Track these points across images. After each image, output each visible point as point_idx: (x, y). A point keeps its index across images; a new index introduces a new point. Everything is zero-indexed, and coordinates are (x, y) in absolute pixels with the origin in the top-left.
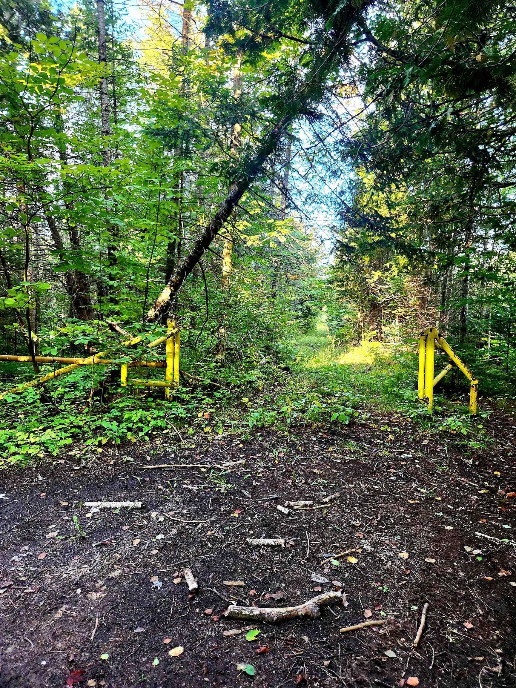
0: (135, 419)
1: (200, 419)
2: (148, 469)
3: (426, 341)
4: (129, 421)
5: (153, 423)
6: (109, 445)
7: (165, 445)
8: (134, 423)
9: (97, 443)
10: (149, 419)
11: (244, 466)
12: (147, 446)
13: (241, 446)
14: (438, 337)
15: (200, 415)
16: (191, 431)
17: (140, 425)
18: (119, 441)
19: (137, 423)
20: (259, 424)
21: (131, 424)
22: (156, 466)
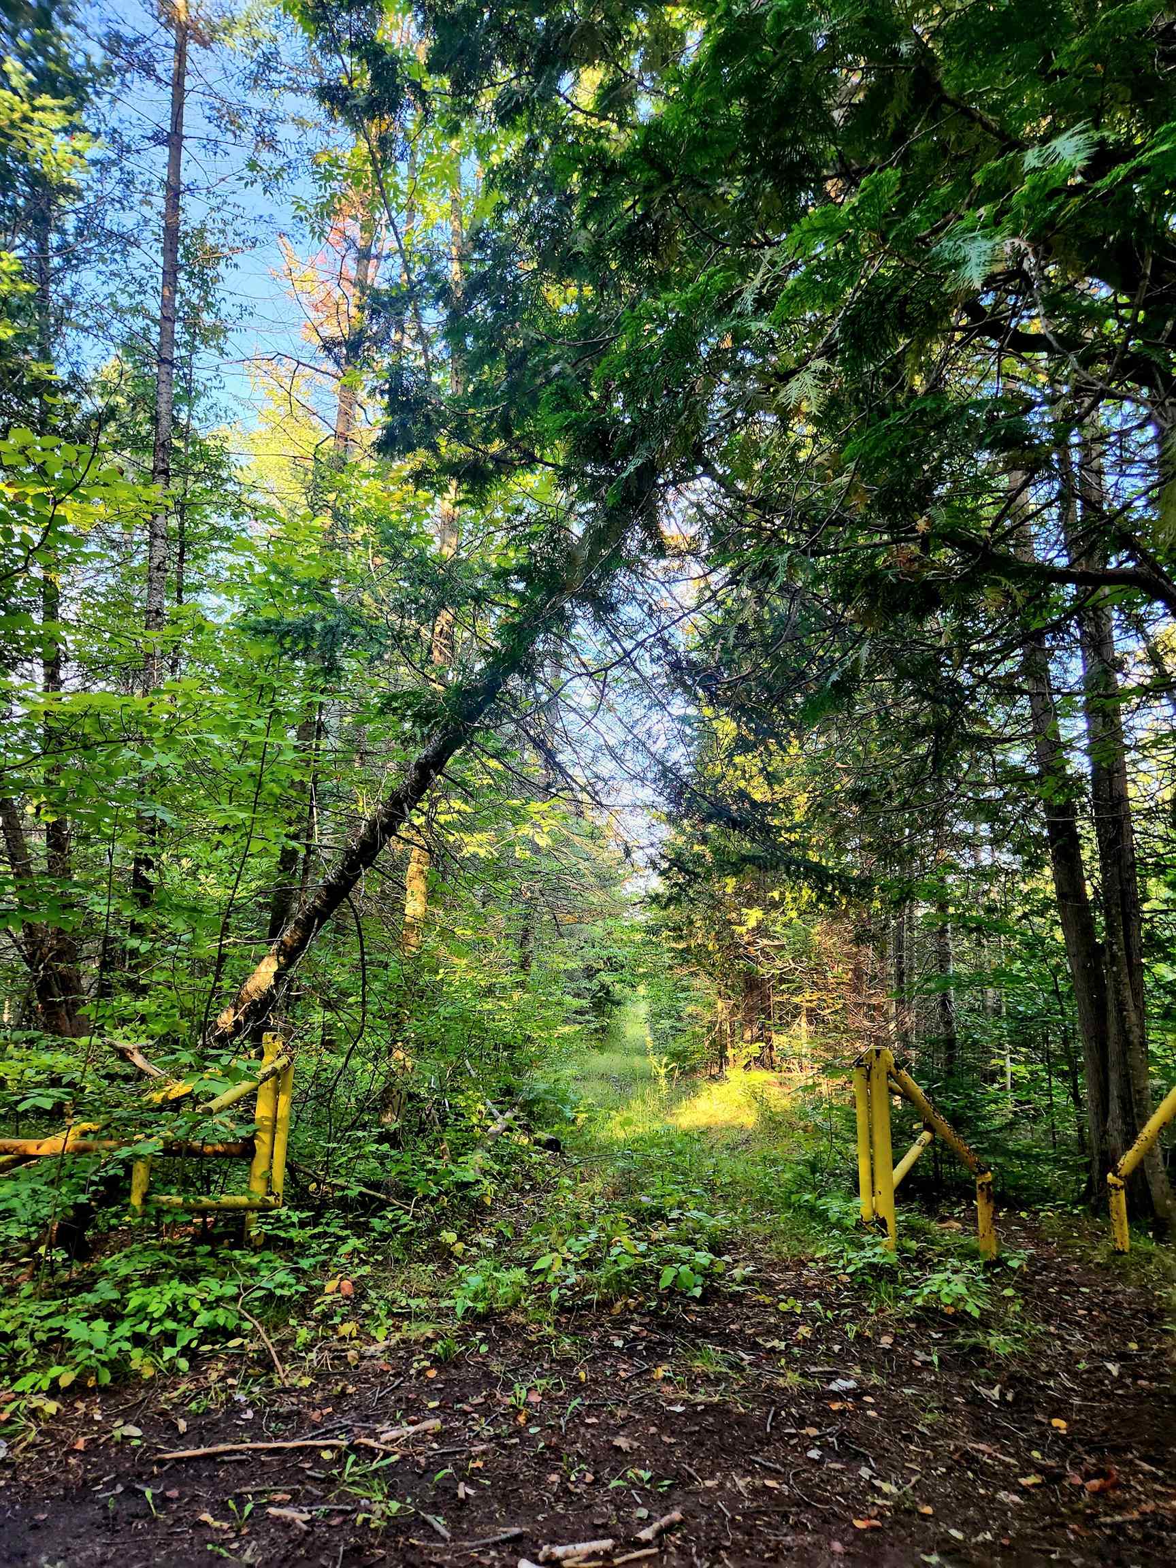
0: (157, 1308)
1: (329, 1299)
2: (179, 1460)
3: (868, 1079)
4: (142, 1315)
5: (204, 1318)
6: (78, 1389)
7: (230, 1381)
8: (153, 1320)
9: (45, 1385)
10: (195, 1305)
11: (438, 1436)
12: (183, 1388)
13: (432, 1374)
14: (893, 1070)
15: (330, 1286)
16: (304, 1335)
17: (170, 1325)
18: (106, 1377)
19: (160, 1320)
20: (481, 1307)
21: (146, 1324)
22: (203, 1450)
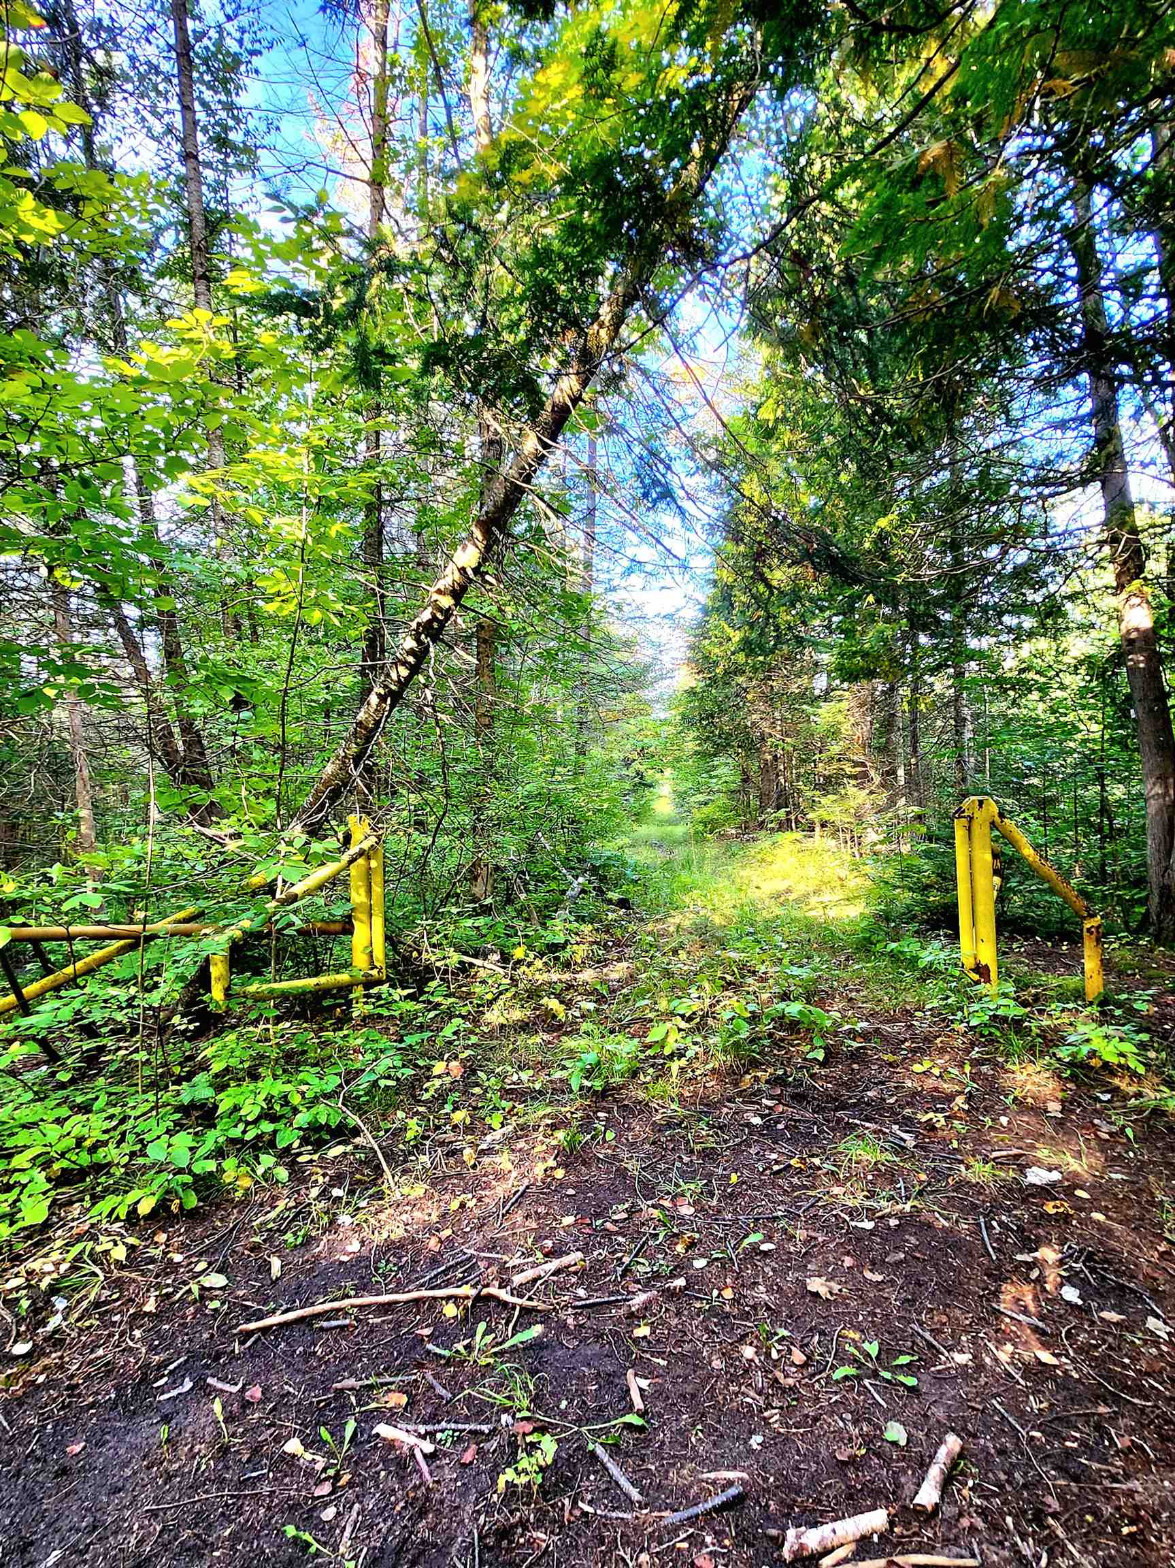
0: (251, 1110)
1: (437, 1082)
2: (265, 1330)
3: (969, 830)
4: (236, 1116)
5: (302, 1119)
6: (162, 1215)
7: (337, 1192)
8: (248, 1123)
9: (122, 1212)
10: (296, 1100)
12: (281, 1205)
13: (560, 1173)
14: (997, 819)
15: (439, 1067)
16: (414, 1128)
17: (267, 1127)
18: (192, 1201)
19: (256, 1122)
20: (598, 1085)
21: (241, 1126)
22: (291, 1316)
